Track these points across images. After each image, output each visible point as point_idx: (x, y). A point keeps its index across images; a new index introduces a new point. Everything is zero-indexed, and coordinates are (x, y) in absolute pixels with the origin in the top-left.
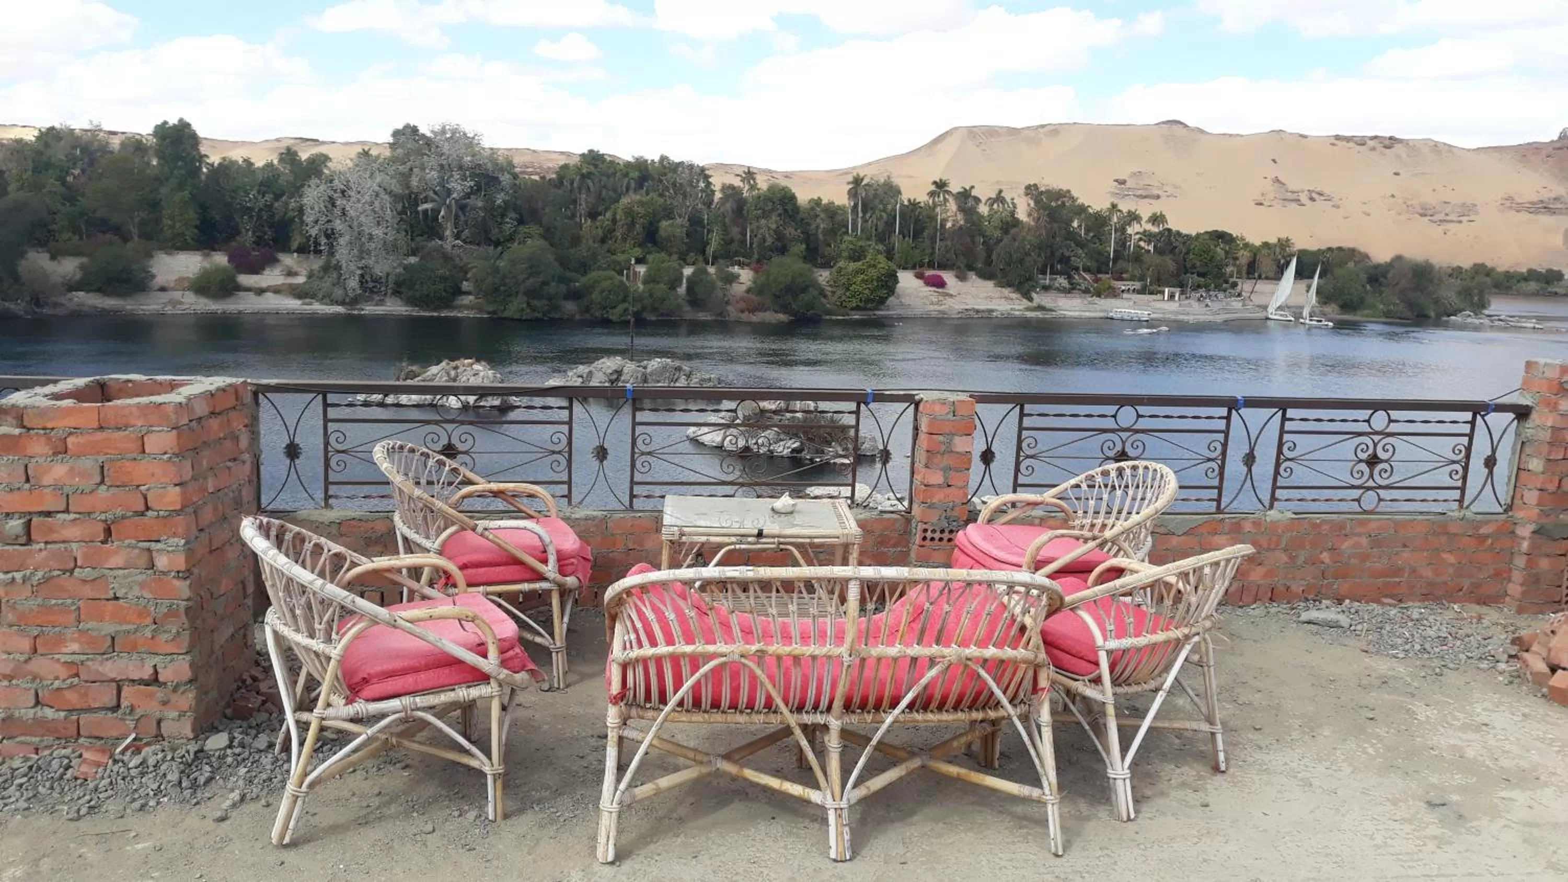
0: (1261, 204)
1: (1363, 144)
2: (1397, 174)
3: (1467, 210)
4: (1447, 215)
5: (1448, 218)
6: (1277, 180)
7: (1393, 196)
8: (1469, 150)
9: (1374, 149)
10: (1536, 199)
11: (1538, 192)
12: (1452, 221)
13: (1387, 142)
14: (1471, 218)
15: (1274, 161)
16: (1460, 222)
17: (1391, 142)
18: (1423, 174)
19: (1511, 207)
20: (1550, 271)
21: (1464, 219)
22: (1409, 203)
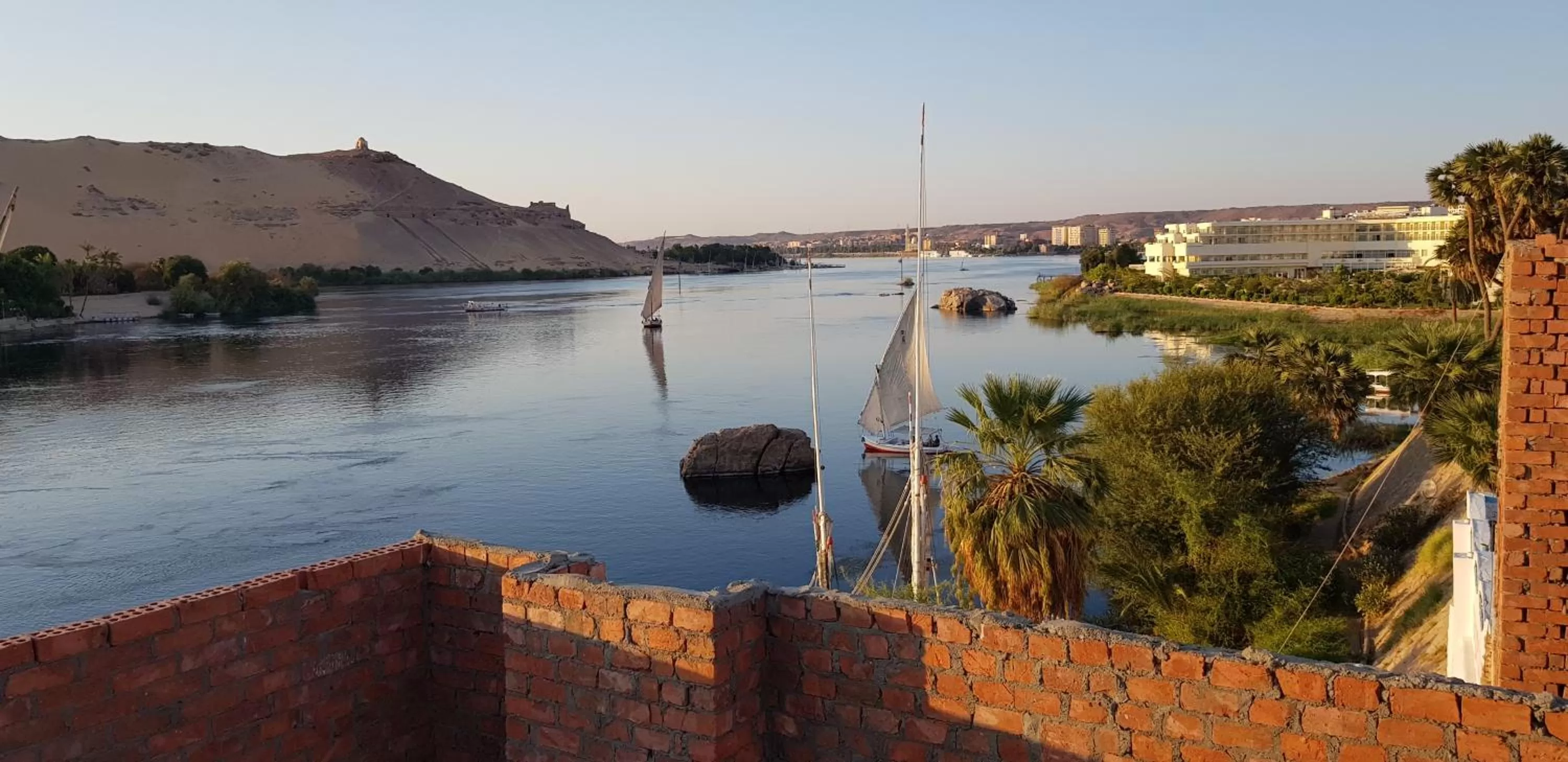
0: (80, 215)
1: (179, 152)
2: (216, 180)
3: (289, 213)
4: (271, 219)
5: (273, 222)
6: (93, 189)
7: (216, 202)
8: (281, 157)
9: (189, 156)
10: (348, 203)
11: (347, 196)
12: (277, 225)
13: (201, 150)
14: (295, 221)
15: (87, 169)
16: (284, 226)
17: (206, 150)
18: (243, 180)
19: (326, 211)
20: (370, 267)
21: (287, 222)
22: (233, 209)
